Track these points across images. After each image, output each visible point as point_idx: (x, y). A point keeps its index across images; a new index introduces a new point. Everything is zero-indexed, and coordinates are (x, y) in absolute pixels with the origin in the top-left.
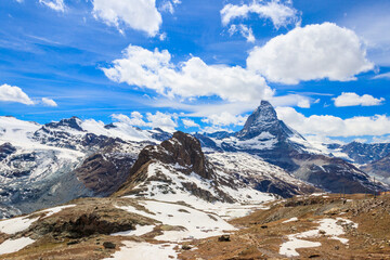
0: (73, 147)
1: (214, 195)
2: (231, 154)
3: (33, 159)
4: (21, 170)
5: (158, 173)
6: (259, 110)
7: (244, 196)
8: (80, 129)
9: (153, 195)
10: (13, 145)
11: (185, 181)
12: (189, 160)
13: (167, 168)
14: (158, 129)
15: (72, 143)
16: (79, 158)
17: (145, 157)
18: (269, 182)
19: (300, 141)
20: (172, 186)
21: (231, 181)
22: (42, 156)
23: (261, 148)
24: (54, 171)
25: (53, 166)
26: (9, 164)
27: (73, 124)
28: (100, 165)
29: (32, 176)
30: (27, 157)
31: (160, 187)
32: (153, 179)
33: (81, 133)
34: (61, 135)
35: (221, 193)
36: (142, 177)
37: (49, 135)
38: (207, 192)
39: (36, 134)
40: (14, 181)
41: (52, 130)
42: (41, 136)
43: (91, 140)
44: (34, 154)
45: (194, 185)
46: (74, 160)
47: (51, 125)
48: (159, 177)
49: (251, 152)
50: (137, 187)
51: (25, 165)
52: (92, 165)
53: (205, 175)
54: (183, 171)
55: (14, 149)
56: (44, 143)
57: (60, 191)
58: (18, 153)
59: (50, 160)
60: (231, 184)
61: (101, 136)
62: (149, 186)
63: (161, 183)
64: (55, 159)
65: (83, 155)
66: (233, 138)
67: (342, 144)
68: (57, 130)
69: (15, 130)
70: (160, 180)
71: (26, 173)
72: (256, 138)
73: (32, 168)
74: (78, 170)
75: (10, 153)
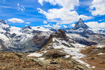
0: (30, 34)
1: (70, 46)
2: (71, 34)
3: (21, 37)
4: (18, 40)
5: (55, 41)
6: (79, 21)
7: (77, 46)
8: (31, 29)
9: (55, 46)
10: (16, 33)
11: (62, 42)
12: (62, 37)
13: (57, 39)
14: (51, 28)
15: (30, 33)
16: (32, 37)
17: (51, 36)
18: (82, 41)
19: (91, 30)
20: (59, 44)
21: (73, 42)
22: (23, 36)
23: (80, 32)
24: (26, 40)
25: (26, 39)
26: (15, 38)
27: (29, 28)
28: (37, 38)
29: (21, 41)
30: (19, 37)
31: (56, 44)
32: (54, 42)
33: (31, 30)
34: (27, 30)
35: (71, 45)
36: (51, 42)
37: (24, 31)
38: (68, 45)
39: (20, 30)
40: (17, 43)
41: (24, 29)
42: (22, 31)
43: (34, 32)
44: (21, 36)
45: (65, 43)
46: (31, 37)
47: (24, 28)
48: (56, 41)
49: (77, 33)
50: (50, 44)
51: (19, 39)
52: (35, 38)
53: (67, 41)
54: (61, 40)
55: (16, 35)
56: (23, 33)
57: (28, 45)
58: (17, 35)
59: (25, 37)
60: (73, 43)
61: (37, 31)
62: (53, 44)
63: (56, 43)
64: (26, 37)
65: (33, 35)
66: (72, 30)
67: (103, 30)
68: (26, 29)
69: (15, 30)
70: (56, 42)
71: (19, 41)
72: (78, 29)
73: (20, 39)
74: (32, 39)
75: (15, 36)
